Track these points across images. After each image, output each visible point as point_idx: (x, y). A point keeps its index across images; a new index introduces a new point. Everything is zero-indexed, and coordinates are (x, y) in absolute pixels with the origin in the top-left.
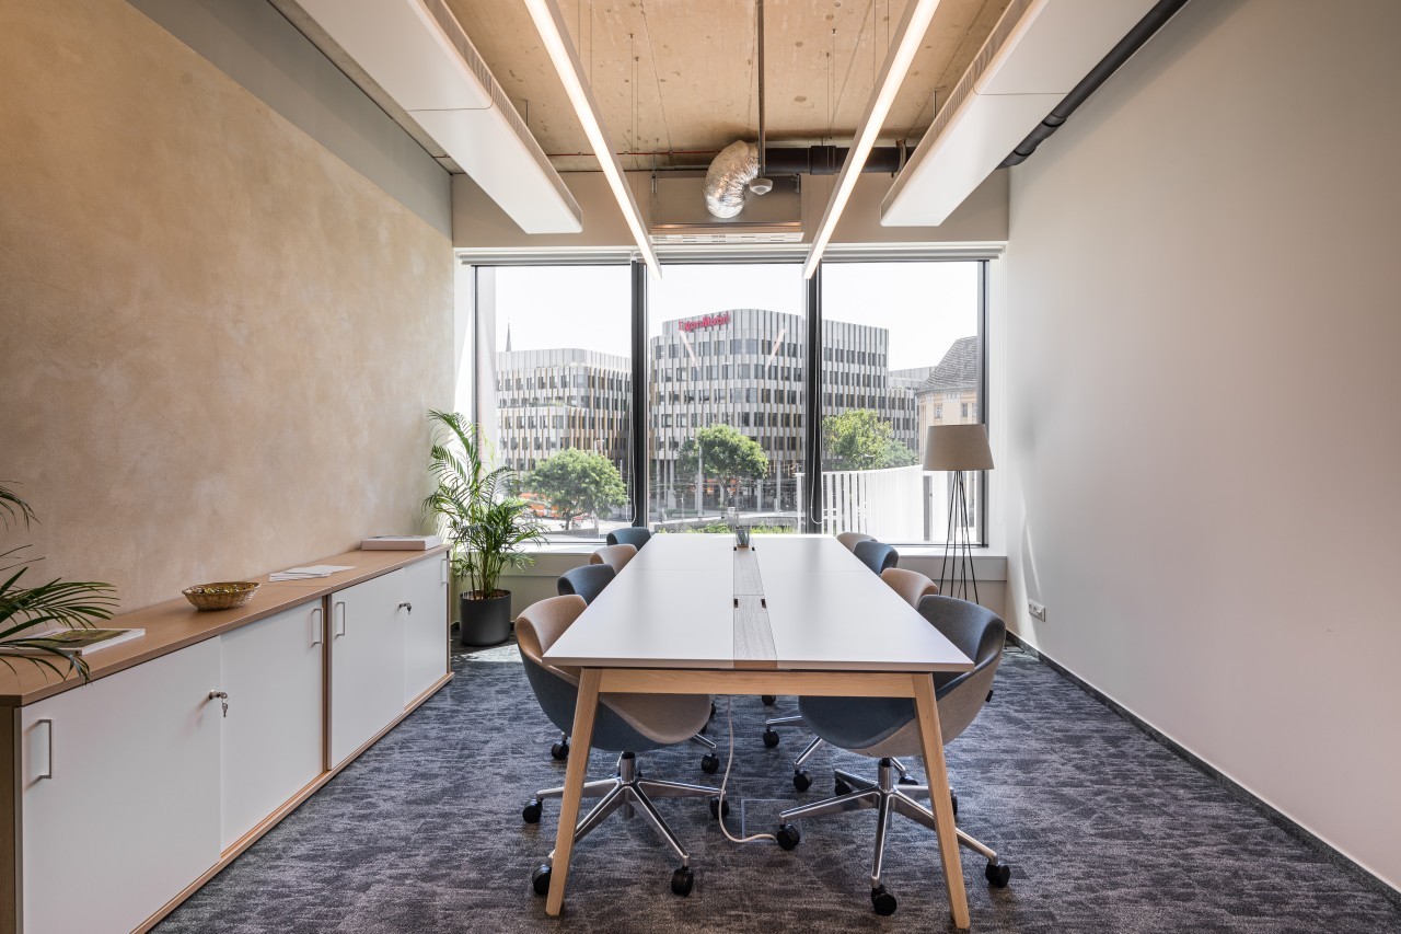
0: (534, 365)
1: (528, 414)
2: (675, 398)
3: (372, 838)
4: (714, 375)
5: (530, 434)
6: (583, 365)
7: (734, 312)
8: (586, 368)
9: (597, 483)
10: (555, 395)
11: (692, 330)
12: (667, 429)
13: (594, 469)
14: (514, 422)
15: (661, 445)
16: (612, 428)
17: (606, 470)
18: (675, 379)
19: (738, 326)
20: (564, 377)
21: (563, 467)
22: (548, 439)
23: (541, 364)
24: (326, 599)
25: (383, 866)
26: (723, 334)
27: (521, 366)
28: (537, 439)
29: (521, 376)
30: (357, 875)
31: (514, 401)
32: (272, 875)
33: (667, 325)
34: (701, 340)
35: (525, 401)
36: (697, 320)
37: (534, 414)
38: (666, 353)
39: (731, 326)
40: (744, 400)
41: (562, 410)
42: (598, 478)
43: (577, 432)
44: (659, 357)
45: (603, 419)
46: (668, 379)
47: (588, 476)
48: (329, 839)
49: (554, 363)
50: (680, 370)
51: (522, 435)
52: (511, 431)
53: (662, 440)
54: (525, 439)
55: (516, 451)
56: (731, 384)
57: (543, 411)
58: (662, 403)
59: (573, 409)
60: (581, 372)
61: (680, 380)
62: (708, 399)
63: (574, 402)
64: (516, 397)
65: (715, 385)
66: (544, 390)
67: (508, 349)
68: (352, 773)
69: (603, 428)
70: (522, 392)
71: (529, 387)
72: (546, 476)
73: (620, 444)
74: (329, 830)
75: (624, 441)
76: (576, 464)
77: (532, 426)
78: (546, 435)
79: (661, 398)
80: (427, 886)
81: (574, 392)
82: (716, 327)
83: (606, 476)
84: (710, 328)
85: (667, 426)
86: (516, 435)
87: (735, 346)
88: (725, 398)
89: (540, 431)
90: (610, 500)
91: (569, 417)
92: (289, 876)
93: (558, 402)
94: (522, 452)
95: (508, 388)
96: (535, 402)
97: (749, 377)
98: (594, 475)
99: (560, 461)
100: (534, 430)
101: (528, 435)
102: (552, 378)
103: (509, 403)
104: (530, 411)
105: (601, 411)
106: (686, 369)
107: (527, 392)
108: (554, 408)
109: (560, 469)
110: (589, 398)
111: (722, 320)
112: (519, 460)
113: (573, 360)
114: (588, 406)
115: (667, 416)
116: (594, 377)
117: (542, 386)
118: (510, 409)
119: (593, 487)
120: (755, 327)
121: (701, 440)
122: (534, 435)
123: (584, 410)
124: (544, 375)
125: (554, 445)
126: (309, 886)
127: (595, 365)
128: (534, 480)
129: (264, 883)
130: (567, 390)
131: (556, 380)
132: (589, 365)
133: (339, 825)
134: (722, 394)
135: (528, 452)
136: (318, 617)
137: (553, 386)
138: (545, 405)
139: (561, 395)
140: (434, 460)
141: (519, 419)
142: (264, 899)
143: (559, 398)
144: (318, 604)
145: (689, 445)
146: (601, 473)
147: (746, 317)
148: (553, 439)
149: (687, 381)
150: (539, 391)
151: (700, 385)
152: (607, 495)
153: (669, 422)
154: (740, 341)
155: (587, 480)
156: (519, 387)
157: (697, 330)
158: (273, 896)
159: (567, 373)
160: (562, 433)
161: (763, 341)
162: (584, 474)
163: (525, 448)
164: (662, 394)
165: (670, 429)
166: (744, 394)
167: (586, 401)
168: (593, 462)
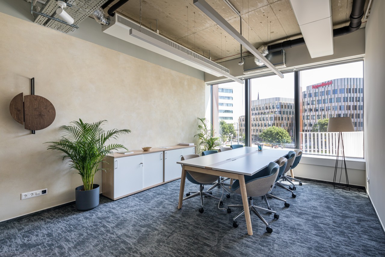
0: (264, 103)
1: (262, 117)
2: (311, 110)
3: (164, 193)
4: (326, 102)
5: (263, 122)
6: (279, 102)
7: (334, 80)
8: (280, 103)
9: (281, 136)
10: (271, 111)
11: (317, 88)
12: (308, 120)
13: (280, 132)
14: (258, 119)
15: (306, 125)
16: (289, 120)
17: (285, 133)
18: (311, 104)
19: (336, 84)
20: (273, 106)
21: (271, 131)
22: (268, 124)
23: (266, 103)
24: (164, 152)
25: (162, 196)
26: (330, 88)
27: (261, 103)
28: (265, 124)
29: (261, 106)
30: (158, 196)
31: (259, 113)
32: (148, 193)
33: (308, 87)
34: (321, 91)
35: (262, 113)
36: (319, 84)
37: (264, 117)
38: (307, 96)
39: (333, 85)
40: (339, 109)
41: (273, 115)
42: (282, 135)
43: (277, 121)
44: (305, 97)
45: (286, 118)
46: (308, 104)
47: (278, 134)
48: (158, 191)
49: (270, 102)
50: (313, 101)
51: (261, 123)
52: (258, 121)
53: (306, 123)
54: (262, 124)
55: (259, 127)
56: (333, 104)
57: (267, 116)
58: (306, 112)
59: (276, 115)
60: (279, 104)
61: (313, 104)
62: (323, 110)
63: (276, 113)
64: (259, 112)
65: (327, 105)
66: (267, 110)
67: (258, 99)
68: (168, 184)
69: (286, 120)
70: (261, 111)
71: (263, 109)
72: (265, 134)
73: (291, 125)
74: (159, 190)
75: (292, 124)
76: (275, 131)
77: (264, 120)
78: (268, 123)
79: (306, 110)
80: (165, 200)
81: (276, 110)
82: (327, 86)
83: (284, 134)
84: (324, 87)
85: (308, 119)
86: (259, 123)
87: (335, 92)
88: (331, 109)
89: (266, 121)
90: (286, 141)
91: (275, 117)
92: (150, 194)
93: (272, 113)
94: (261, 127)
95: (257, 110)
96: (265, 113)
97: (341, 102)
98: (280, 134)
99: (270, 130)
100: (264, 121)
101: (262, 123)
102: (270, 106)
103: (257, 114)
104: (263, 116)
105: (285, 115)
106: (315, 101)
107: (262, 111)
108: (270, 115)
109: (270, 132)
110: (281, 111)
111: (330, 83)
112: (260, 129)
113: (276, 101)
114: (281, 114)
115: (308, 116)
116: (283, 105)
117: (267, 109)
118: (258, 116)
119: (280, 137)
120: (343, 84)
121: (319, 123)
122: (264, 123)
123: (279, 115)
124: (267, 106)
125: (270, 125)
126: (151, 196)
127: (283, 102)
128: (262, 135)
129: (147, 194)
130: (274, 109)
131: (271, 107)
132: (281, 102)
133: (161, 190)
134: (329, 108)
135: (262, 127)
136: (162, 155)
137: (270, 109)
138: (267, 114)
139: (272, 111)
140: (199, 128)
141: (260, 118)
142: (145, 196)
143: (272, 112)
144: (162, 152)
145: (316, 125)
146: (283, 133)
147: (339, 82)
148: (270, 124)
149: (315, 104)
150: (266, 110)
151: (320, 106)
152: (284, 140)
153: (309, 118)
154: (337, 90)
155: (278, 135)
156: (260, 109)
157: (319, 88)
158: (146, 196)
159: (274, 105)
160: (272, 122)
161: (347, 89)
162: (277, 134)
163: (262, 126)
164: (306, 109)
165: (309, 120)
166: (339, 107)
167: (280, 112)
168: (280, 130)
